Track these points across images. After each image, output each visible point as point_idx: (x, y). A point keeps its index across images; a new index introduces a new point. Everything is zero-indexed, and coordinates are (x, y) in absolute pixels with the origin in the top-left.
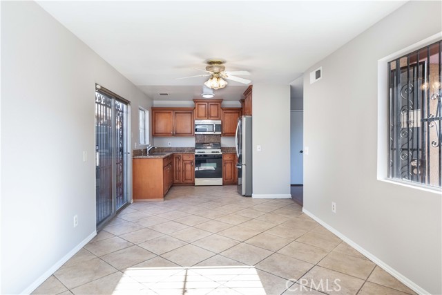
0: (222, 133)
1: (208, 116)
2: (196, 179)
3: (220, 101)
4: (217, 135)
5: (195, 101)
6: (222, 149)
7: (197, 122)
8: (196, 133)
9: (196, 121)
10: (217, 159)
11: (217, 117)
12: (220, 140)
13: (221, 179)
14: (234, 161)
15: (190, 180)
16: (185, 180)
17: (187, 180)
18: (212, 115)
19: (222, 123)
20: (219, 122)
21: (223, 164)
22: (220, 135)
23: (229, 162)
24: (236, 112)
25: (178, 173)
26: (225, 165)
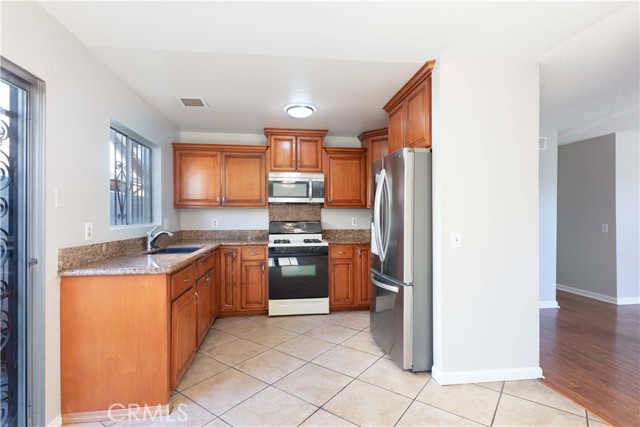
0: (326, 200)
1: (296, 165)
2: (272, 303)
3: (323, 133)
4: (314, 204)
5: (269, 133)
6: (326, 234)
7: (272, 176)
8: (271, 200)
9: (270, 174)
11: (316, 168)
12: (320, 215)
13: (326, 301)
14: (353, 259)
15: (258, 303)
16: (246, 303)
17: (250, 303)
18: (306, 163)
19: (326, 179)
20: (319, 178)
21: (330, 267)
22: (322, 204)
23: (342, 262)
24: (355, 158)
25: (230, 288)
26: (334, 270)
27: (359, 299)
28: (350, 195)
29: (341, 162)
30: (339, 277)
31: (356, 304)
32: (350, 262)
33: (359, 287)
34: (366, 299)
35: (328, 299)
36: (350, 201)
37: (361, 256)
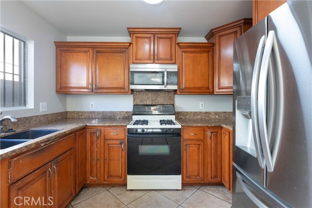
0: (179, 87)
1: (154, 58)
2: (130, 178)
3: (177, 32)
4: (169, 91)
5: (131, 32)
6: (179, 116)
7: (134, 67)
8: (132, 87)
9: (132, 66)
10: (171, 137)
11: (171, 60)
12: (173, 100)
13: (178, 178)
14: (203, 140)
15: (118, 176)
16: (108, 177)
17: (112, 176)
18: (162, 56)
19: (179, 69)
20: (174, 68)
21: (183, 147)
22: (175, 91)
23: (193, 142)
24: (205, 52)
25: (94, 162)
26: (186, 150)
27: (209, 176)
28: (199, 83)
29: (191, 55)
30: (191, 156)
31: (207, 181)
32: (201, 142)
33: (209, 166)
34: (216, 177)
35: (180, 177)
36: (199, 88)
37: (211, 138)
